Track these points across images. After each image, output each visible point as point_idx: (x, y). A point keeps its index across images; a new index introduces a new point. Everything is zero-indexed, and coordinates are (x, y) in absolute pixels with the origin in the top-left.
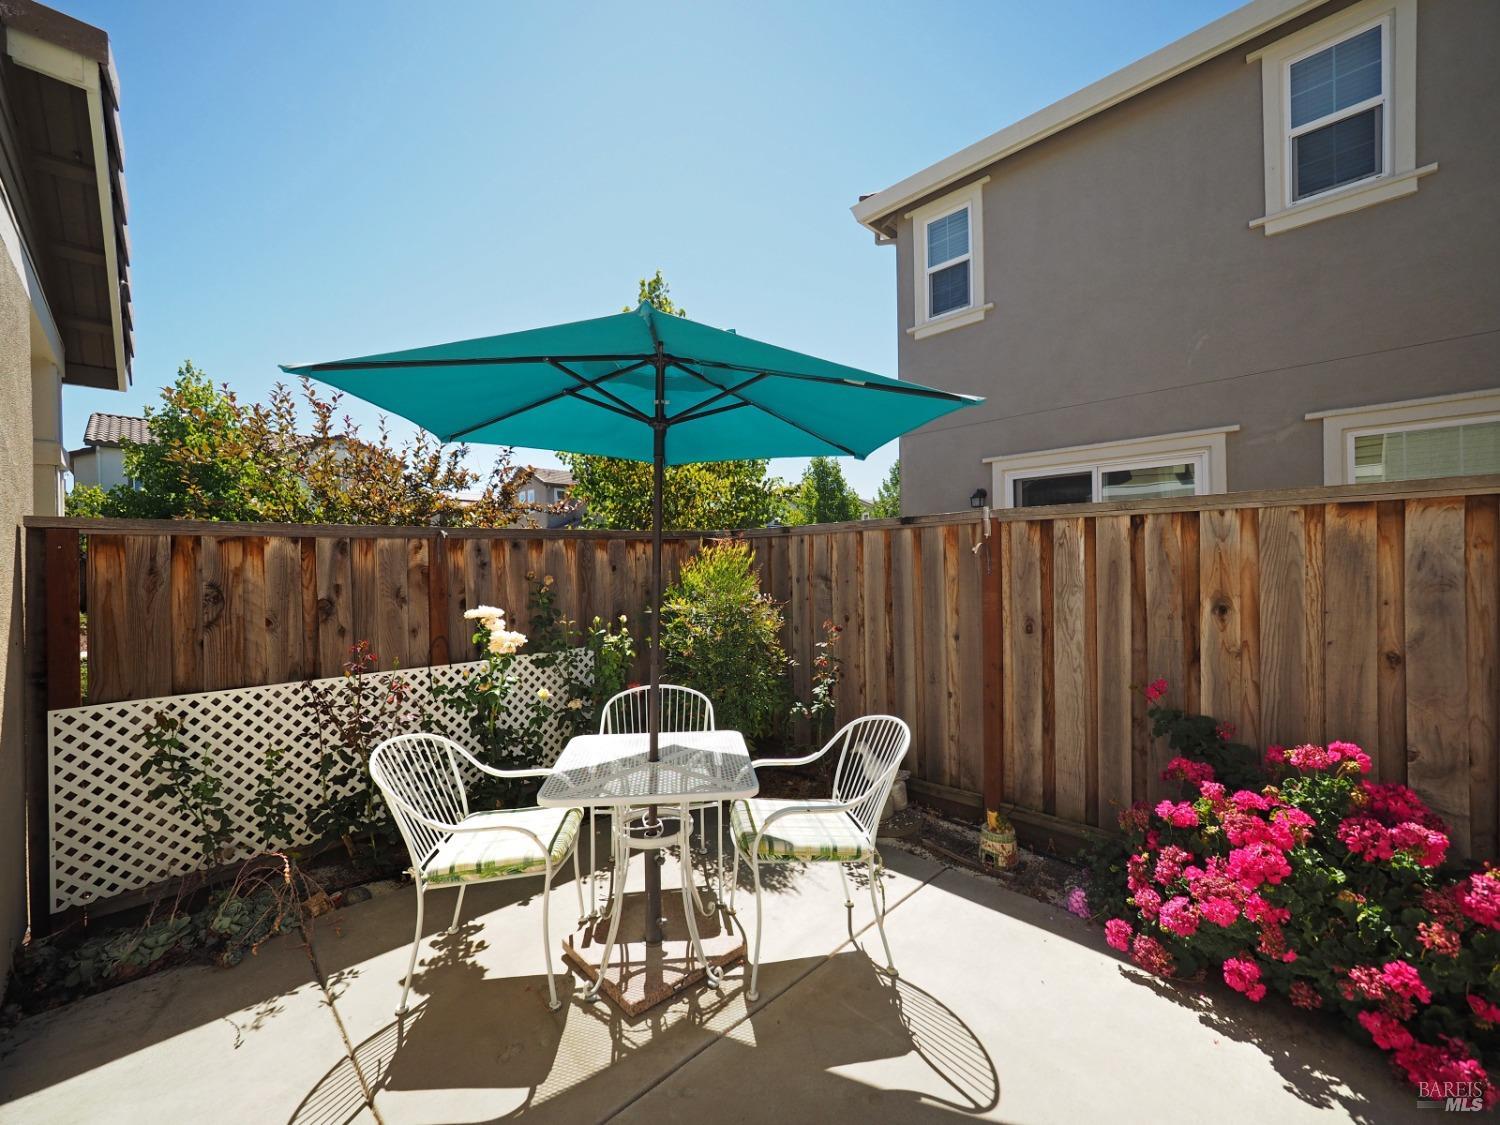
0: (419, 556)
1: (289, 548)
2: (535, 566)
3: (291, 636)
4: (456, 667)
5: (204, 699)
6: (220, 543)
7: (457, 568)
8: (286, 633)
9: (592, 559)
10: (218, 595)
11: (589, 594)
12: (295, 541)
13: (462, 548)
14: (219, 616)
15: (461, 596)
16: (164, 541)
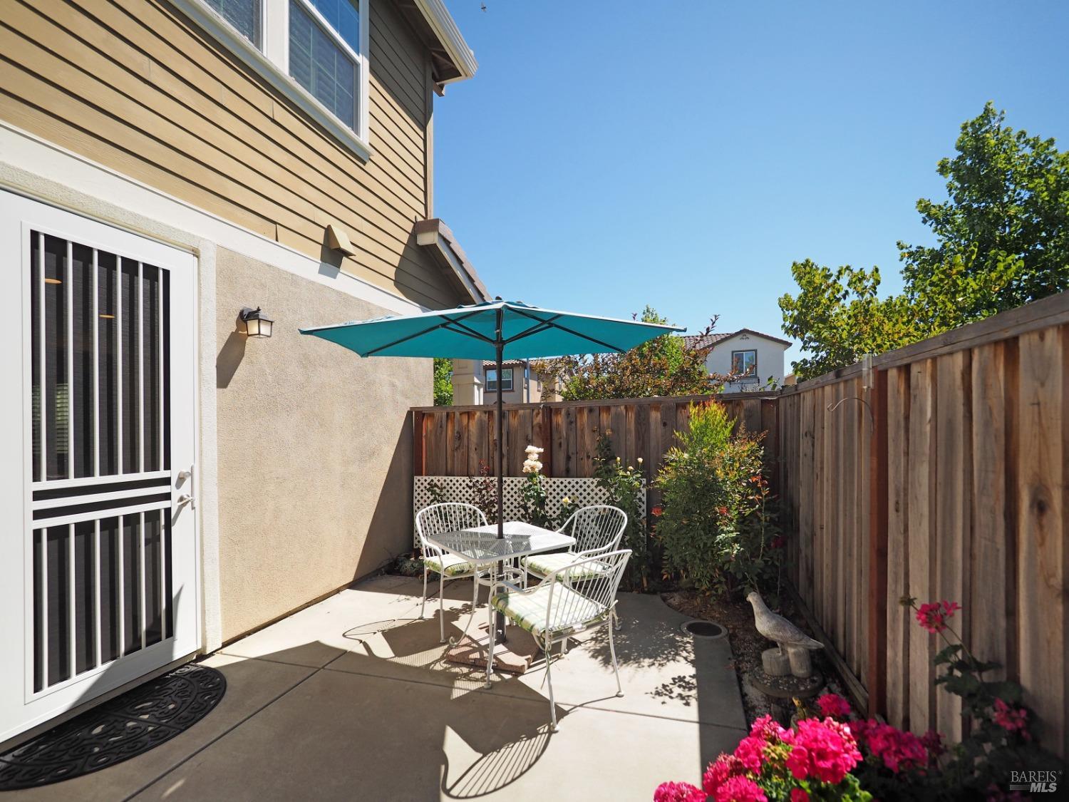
0: (538, 418)
1: (483, 415)
2: (605, 423)
3: (484, 456)
4: (554, 479)
5: (454, 479)
6: (461, 414)
7: (558, 425)
8: (482, 454)
9: (647, 418)
10: (459, 437)
11: (643, 443)
12: (485, 412)
13: (560, 413)
14: (459, 446)
15: (559, 441)
16: (445, 414)
